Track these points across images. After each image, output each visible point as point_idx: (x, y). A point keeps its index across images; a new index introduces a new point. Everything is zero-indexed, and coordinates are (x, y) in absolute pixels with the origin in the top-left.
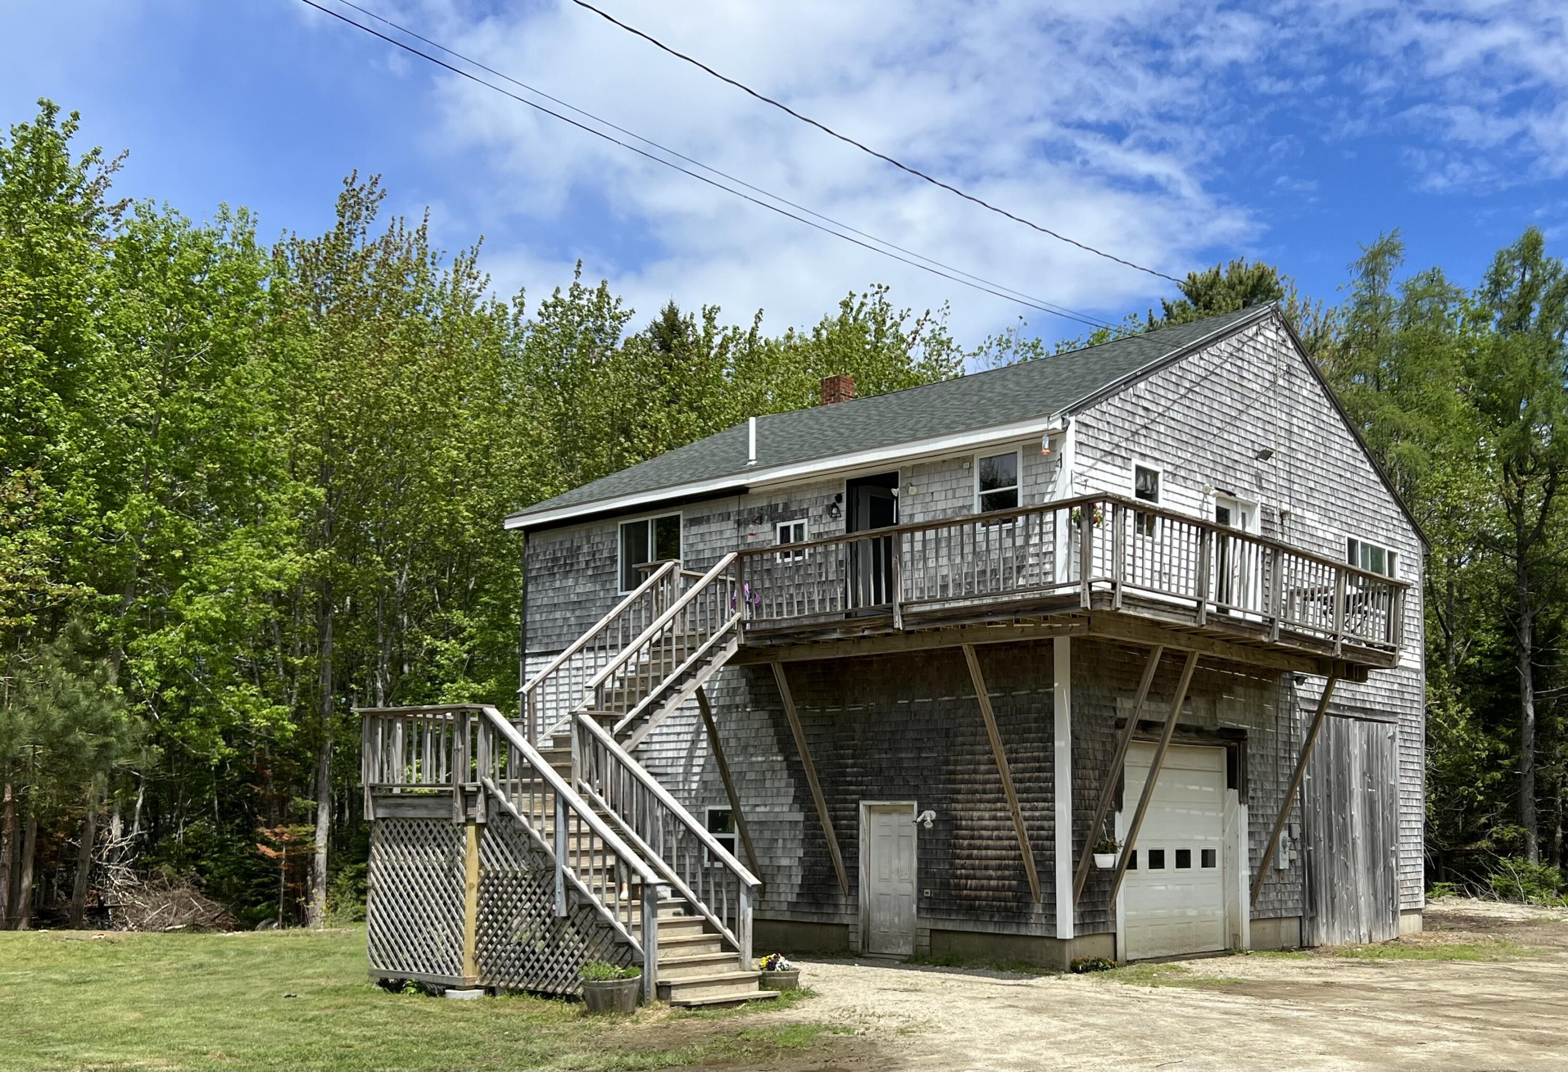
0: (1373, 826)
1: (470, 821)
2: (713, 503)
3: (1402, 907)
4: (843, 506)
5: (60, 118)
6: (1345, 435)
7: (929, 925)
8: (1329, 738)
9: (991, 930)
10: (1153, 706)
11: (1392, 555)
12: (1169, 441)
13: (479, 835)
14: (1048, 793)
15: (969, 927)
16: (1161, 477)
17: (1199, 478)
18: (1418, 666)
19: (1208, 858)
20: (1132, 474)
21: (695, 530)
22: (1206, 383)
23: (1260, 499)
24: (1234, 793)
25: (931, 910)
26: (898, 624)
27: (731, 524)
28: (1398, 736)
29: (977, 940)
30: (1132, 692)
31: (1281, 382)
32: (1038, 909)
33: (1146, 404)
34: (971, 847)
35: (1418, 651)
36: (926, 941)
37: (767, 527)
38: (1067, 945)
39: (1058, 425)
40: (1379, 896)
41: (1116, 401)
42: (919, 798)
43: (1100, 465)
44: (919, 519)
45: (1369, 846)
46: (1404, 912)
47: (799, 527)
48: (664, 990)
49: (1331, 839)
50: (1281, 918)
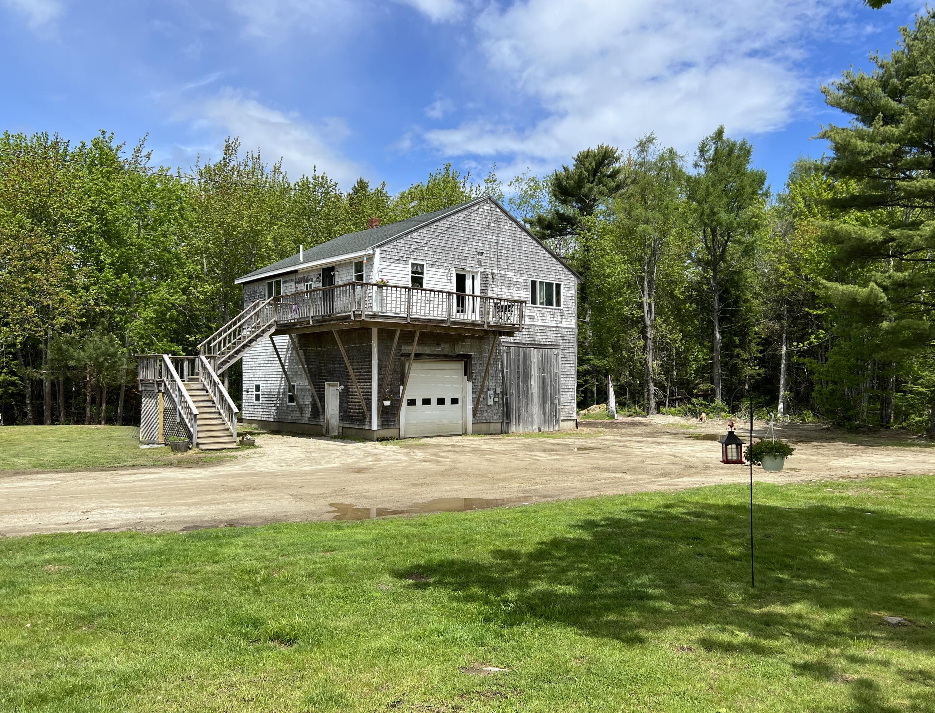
0: (544, 388)
1: (160, 391)
2: (289, 275)
3: (562, 418)
4: (321, 278)
5: (107, 135)
6: (531, 241)
7: (342, 425)
8: (519, 355)
9: (356, 427)
10: (421, 348)
11: (558, 286)
12: (430, 253)
13: (163, 396)
14: (370, 380)
15: (351, 426)
16: (425, 266)
17: (446, 265)
18: (574, 326)
19: (454, 401)
20: (410, 266)
21: (285, 285)
22: (450, 230)
23: (480, 269)
24: (466, 377)
25: (342, 420)
26: (311, 323)
27: (294, 283)
28: (560, 354)
29: (354, 431)
30: (411, 343)
31: (492, 225)
32: (368, 420)
33: (416, 240)
34: (352, 398)
35: (573, 321)
36: (341, 431)
37: (302, 284)
38: (375, 433)
39: (371, 252)
40: (547, 414)
41: (401, 241)
42: (340, 381)
43: (393, 264)
44: (340, 283)
45: (541, 396)
46: (562, 420)
47: (311, 285)
48: (198, 444)
49: (519, 393)
50: (490, 422)
